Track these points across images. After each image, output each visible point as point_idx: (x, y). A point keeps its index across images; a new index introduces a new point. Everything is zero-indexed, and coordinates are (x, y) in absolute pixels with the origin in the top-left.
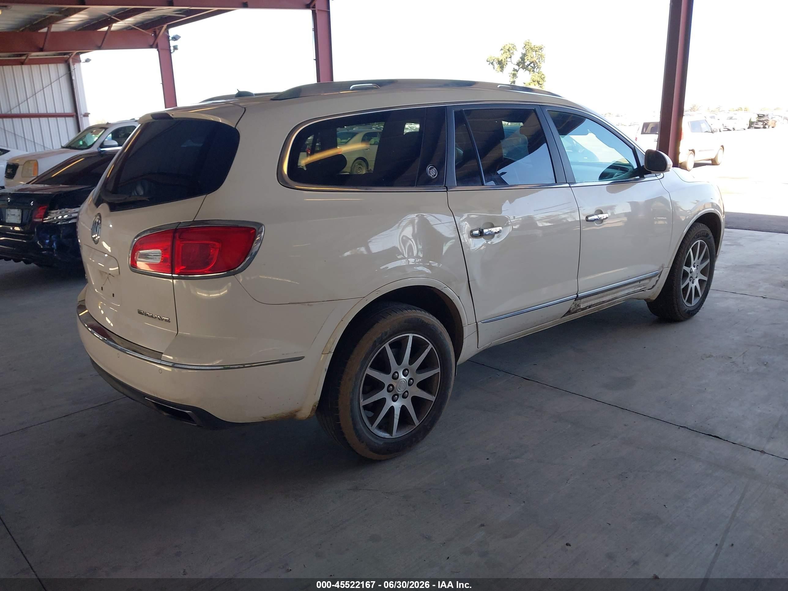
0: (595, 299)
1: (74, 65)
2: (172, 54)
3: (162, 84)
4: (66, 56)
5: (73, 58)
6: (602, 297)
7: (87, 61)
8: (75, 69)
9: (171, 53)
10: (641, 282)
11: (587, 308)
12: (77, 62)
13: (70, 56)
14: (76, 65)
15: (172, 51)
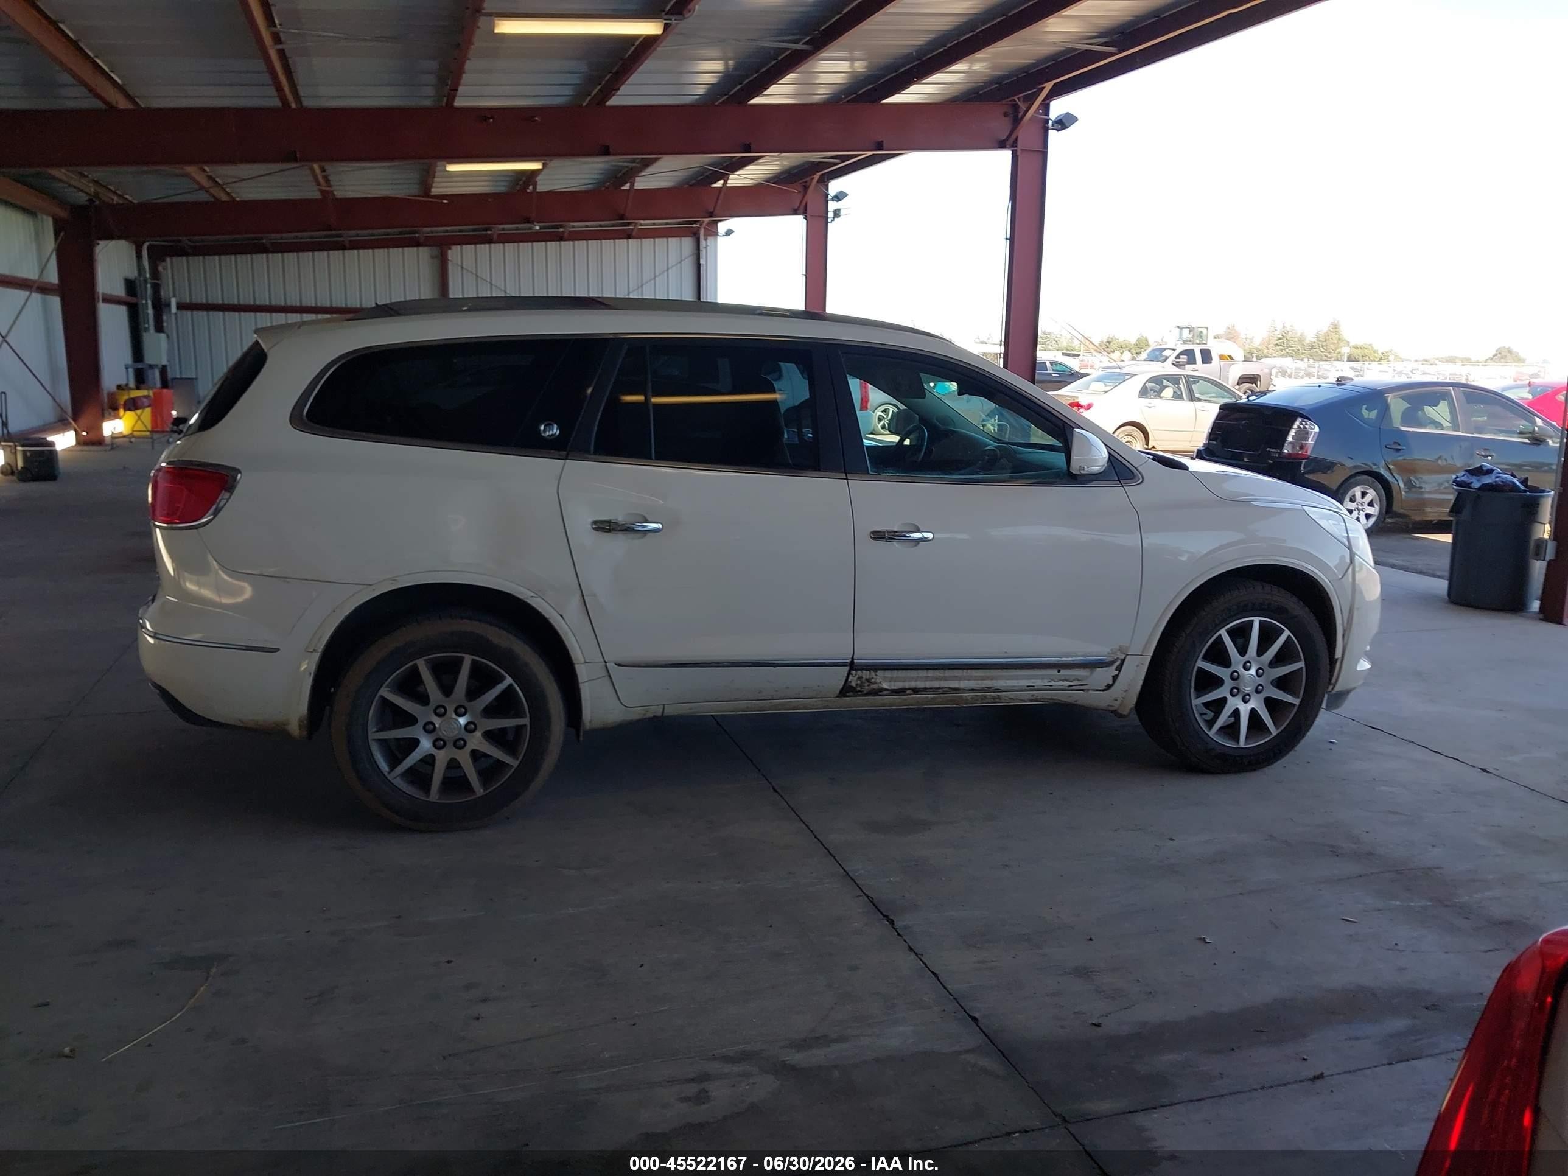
0: (927, 679)
1: (706, 240)
2: (829, 224)
3: (804, 277)
4: (694, 225)
5: (705, 228)
6: (945, 679)
7: (729, 233)
8: (708, 248)
9: (827, 223)
10: (1063, 672)
11: (908, 692)
12: (710, 235)
13: (701, 225)
14: (710, 239)
15: (829, 220)
